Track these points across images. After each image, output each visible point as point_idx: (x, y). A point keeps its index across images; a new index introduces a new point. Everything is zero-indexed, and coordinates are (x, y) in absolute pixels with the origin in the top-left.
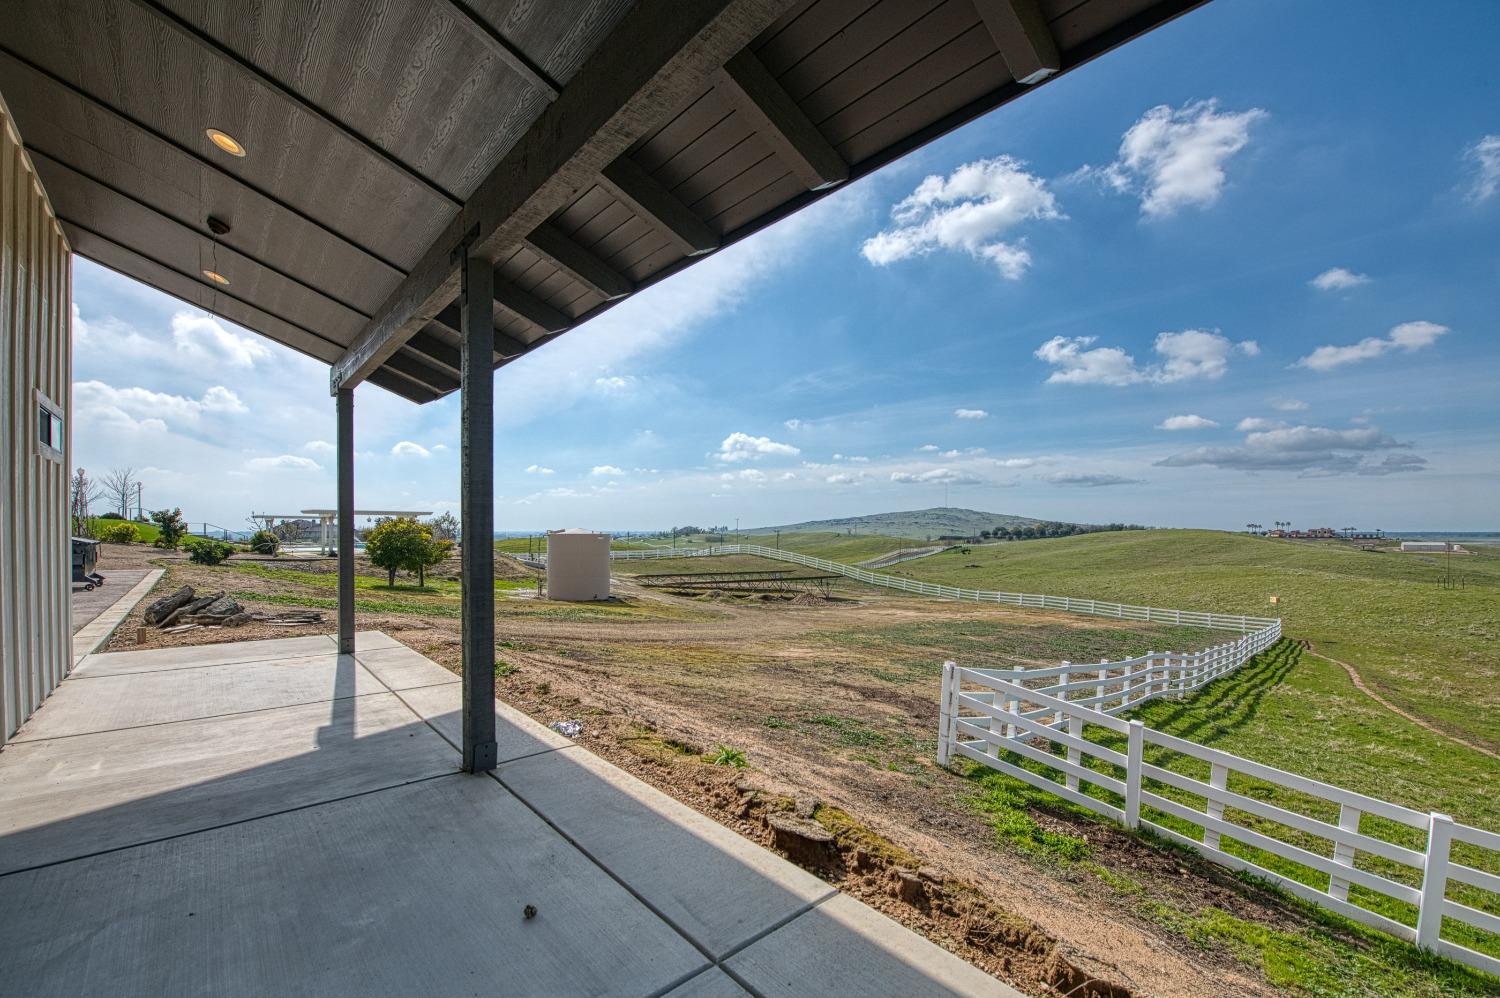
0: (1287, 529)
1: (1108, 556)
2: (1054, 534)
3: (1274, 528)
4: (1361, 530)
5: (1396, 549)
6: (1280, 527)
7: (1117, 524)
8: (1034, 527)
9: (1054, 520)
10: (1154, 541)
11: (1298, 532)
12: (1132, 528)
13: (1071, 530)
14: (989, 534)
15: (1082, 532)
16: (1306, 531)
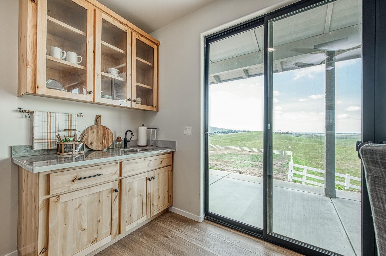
0: (280, 132)
1: (244, 137)
2: (231, 132)
3: (278, 131)
4: (295, 132)
5: (301, 136)
6: (279, 131)
7: (245, 130)
8: (227, 131)
9: (231, 129)
10: (254, 134)
11: (282, 132)
12: (248, 131)
13: (235, 132)
14: (216, 132)
15: (237, 132)
16: (284, 132)
